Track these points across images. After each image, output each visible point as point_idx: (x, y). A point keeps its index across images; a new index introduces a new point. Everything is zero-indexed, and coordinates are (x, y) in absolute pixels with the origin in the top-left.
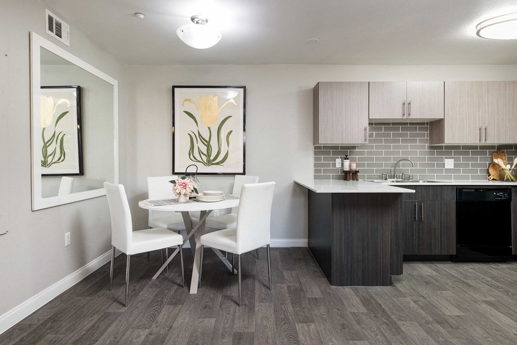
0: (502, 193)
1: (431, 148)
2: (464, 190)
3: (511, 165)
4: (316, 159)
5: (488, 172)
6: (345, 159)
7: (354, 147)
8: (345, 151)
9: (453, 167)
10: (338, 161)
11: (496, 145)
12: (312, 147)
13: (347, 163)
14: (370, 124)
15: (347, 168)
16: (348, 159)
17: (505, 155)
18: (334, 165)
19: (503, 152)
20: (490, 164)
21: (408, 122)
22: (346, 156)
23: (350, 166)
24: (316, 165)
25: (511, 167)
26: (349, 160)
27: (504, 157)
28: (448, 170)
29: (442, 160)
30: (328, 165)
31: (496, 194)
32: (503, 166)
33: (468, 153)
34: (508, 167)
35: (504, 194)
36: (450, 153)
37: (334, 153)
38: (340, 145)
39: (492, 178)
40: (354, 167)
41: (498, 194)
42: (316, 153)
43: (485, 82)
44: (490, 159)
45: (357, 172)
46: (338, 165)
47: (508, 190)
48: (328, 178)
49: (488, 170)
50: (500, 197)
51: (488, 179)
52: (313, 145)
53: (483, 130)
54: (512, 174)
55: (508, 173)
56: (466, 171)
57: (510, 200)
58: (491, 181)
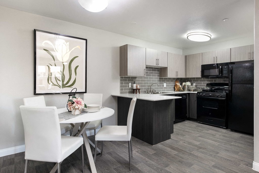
1: (160, 79)
4: (121, 83)
7: (136, 78)
8: (133, 79)
10: (130, 84)
12: (119, 77)
13: (135, 85)
14: (146, 68)
15: (135, 88)
16: (135, 83)
17: (178, 82)
18: (129, 86)
20: (175, 85)
21: (154, 67)
23: (137, 86)
24: (121, 86)
25: (182, 86)
29: (163, 83)
30: (126, 86)
34: (181, 86)
36: (165, 81)
37: (129, 80)
38: (130, 77)
40: (139, 87)
42: (121, 80)
44: (175, 83)
46: (130, 87)
49: (175, 87)
50: (185, 97)
51: (175, 91)
52: (120, 76)
53: (177, 72)
54: (183, 88)
55: (181, 88)
56: (169, 88)
57: (186, 98)
58: (176, 92)
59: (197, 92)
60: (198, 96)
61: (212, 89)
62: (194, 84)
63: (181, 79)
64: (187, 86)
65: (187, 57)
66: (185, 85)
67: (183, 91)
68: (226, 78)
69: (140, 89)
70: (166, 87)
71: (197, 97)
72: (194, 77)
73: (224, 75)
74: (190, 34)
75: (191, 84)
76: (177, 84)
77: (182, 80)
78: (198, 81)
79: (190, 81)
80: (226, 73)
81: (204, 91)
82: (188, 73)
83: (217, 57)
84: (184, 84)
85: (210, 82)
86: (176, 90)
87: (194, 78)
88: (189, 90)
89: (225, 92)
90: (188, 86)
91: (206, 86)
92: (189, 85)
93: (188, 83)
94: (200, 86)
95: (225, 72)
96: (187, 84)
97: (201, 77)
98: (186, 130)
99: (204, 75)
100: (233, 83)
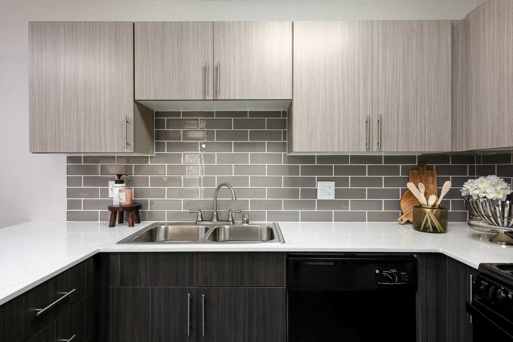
0: (394, 271)
3: (438, 195)
4: (70, 181)
6: (117, 182)
9: (332, 197)
11: (417, 155)
17: (432, 175)
18: (107, 193)
19: (431, 168)
22: (119, 177)
24: (70, 193)
27: (430, 179)
28: (324, 203)
29: (313, 183)
30: (93, 193)
31: (381, 272)
32: (422, 199)
33: (362, 171)
35: (398, 274)
36: (328, 170)
39: (405, 220)
41: (385, 273)
42: (69, 170)
43: (378, 21)
47: (409, 265)
48: (92, 218)
49: (400, 202)
53: (374, 125)
55: (430, 213)
76: (410, 187)
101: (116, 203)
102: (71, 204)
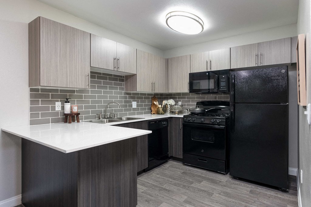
0: (165, 122)
1: (125, 94)
2: (151, 123)
3: (162, 105)
4: (32, 102)
5: (151, 110)
6: (66, 102)
10: (58, 104)
12: (27, 89)
13: (68, 106)
15: (68, 111)
16: (69, 102)
18: (54, 108)
20: (151, 104)
22: (67, 99)
23: (71, 108)
24: (32, 109)
25: (162, 106)
26: (70, 104)
29: (131, 102)
34: (160, 106)
37: (54, 96)
38: (59, 89)
40: (75, 110)
42: (32, 96)
45: (78, 114)
46: (58, 109)
48: (47, 122)
49: (151, 108)
50: (165, 125)
51: (151, 114)
52: (29, 87)
53: (153, 84)
54: (162, 110)
55: (161, 109)
56: (141, 109)
57: (168, 126)
58: (153, 115)
59: (184, 116)
60: (185, 122)
61: (205, 110)
62: (180, 103)
63: (161, 95)
64: (169, 106)
65: (170, 61)
66: (167, 104)
67: (163, 114)
68: (224, 93)
69: (79, 114)
70: (136, 107)
71: (183, 124)
72: (179, 91)
73: (222, 88)
74: (170, 14)
75: (175, 103)
76: (155, 103)
77: (162, 97)
78: (185, 98)
79: (173, 98)
80: (224, 86)
81: (193, 114)
82: (170, 87)
83: (211, 61)
84: (165, 102)
85: (201, 100)
86: (153, 112)
87: (179, 94)
88: (172, 112)
89: (224, 115)
90: (171, 106)
91: (196, 107)
92: (172, 104)
93: (171, 102)
94: (188, 105)
95: (223, 84)
96: (169, 103)
97: (189, 91)
98: (164, 187)
99: (192, 89)
100: (236, 101)
101: (66, 112)
102: (32, 116)
